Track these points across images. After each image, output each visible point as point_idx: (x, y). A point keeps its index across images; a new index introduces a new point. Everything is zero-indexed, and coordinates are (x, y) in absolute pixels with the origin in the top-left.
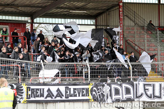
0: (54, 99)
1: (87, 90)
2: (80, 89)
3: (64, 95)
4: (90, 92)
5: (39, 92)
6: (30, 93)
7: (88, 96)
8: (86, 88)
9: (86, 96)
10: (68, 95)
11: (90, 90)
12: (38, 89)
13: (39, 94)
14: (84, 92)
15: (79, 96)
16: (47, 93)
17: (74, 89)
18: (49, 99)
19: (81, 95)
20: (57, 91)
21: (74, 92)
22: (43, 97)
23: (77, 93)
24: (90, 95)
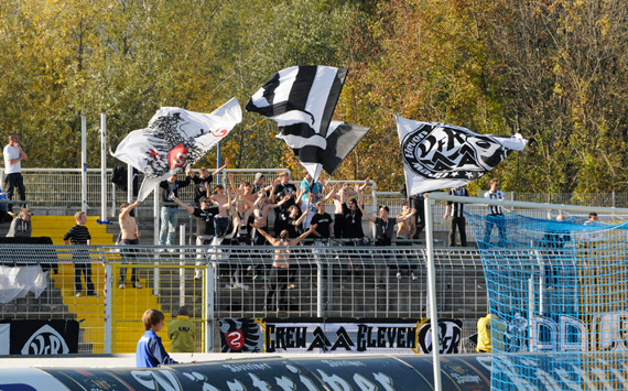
1: (412, 332)
2: (395, 329)
3: (356, 344)
4: (417, 339)
5: (294, 335)
6: (273, 337)
7: (414, 346)
8: (409, 329)
9: (408, 346)
10: (364, 342)
11: (418, 331)
12: (293, 329)
13: (294, 338)
14: (403, 336)
15: (391, 346)
16: (314, 338)
17: (380, 329)
20: (338, 333)
21: (380, 336)
22: (304, 345)
23: (386, 338)
24: (418, 345)
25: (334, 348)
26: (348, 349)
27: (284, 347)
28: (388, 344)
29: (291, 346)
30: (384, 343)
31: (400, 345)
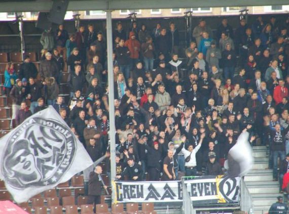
0: (160, 200)
1: (214, 186)
2: (202, 184)
3: (177, 195)
4: (218, 189)
5: (135, 190)
6: (121, 191)
7: (216, 194)
8: (212, 183)
9: (213, 194)
11: (218, 185)
12: (134, 186)
13: (135, 192)
14: (208, 188)
15: (201, 195)
16: (148, 192)
17: (193, 185)
18: (152, 200)
19: (204, 194)
20: (165, 188)
21: (193, 190)
22: (142, 197)
23: (197, 190)
24: (219, 192)
25: (163, 198)
26: (172, 198)
27: (129, 198)
28: (198, 194)
29: (134, 197)
30: (196, 193)
31: (207, 194)
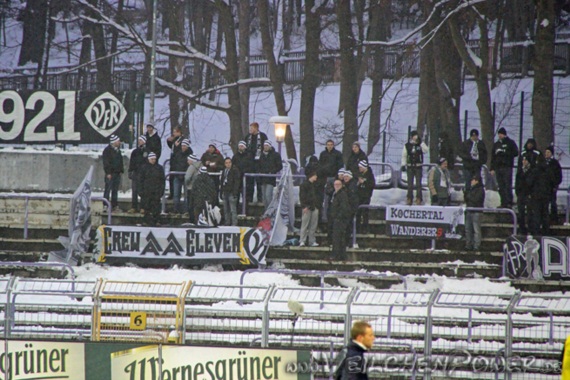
0: (161, 256)
1: (236, 237)
2: (220, 234)
3: (185, 249)
4: (242, 243)
5: (129, 239)
6: (110, 240)
7: (239, 251)
8: (234, 234)
9: (234, 251)
10: (193, 248)
11: (242, 237)
12: (127, 234)
13: (129, 243)
14: (228, 242)
15: (218, 251)
16: (146, 243)
17: (208, 235)
18: (150, 255)
19: (221, 250)
20: (169, 239)
21: (207, 242)
22: (138, 250)
23: (213, 244)
24: (242, 249)
25: (165, 253)
26: (178, 254)
27: (120, 250)
28: (214, 249)
29: (126, 249)
30: (211, 248)
31: (226, 250)
